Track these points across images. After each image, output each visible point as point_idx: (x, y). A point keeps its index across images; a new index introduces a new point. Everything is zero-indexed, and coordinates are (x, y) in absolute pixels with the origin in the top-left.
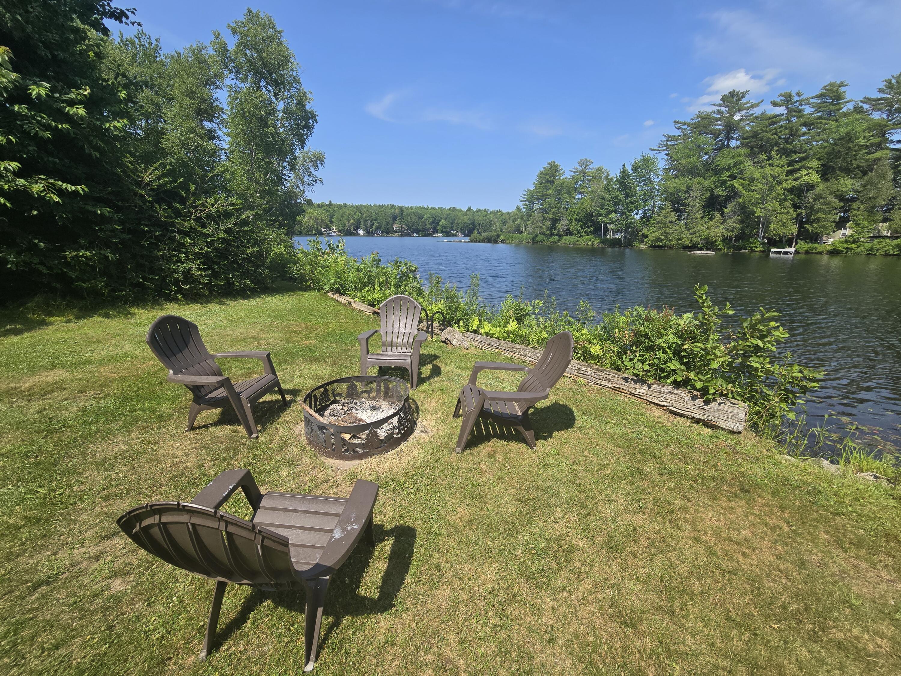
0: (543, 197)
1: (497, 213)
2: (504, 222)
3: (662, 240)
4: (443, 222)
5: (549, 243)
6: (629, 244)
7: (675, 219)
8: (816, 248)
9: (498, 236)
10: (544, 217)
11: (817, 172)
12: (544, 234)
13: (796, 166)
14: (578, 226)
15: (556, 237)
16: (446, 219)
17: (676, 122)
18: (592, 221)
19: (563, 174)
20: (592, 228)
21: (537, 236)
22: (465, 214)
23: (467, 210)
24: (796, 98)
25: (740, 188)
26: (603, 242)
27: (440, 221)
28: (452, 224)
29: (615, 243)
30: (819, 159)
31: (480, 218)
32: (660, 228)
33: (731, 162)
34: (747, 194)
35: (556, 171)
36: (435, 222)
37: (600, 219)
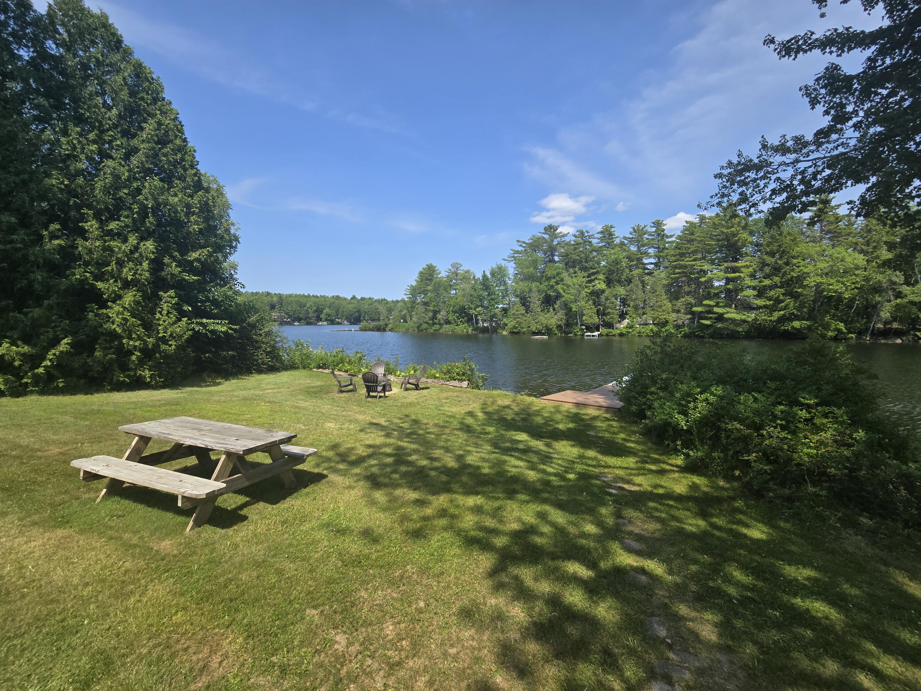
0: (425, 292)
1: (383, 301)
2: (390, 310)
3: (517, 328)
4: (327, 310)
5: (432, 331)
6: (495, 330)
7: (524, 312)
8: (611, 332)
9: (386, 325)
10: (426, 309)
11: (604, 282)
12: (427, 323)
13: (593, 277)
14: (454, 317)
15: (438, 326)
16: (330, 307)
17: (518, 241)
18: (465, 313)
19: (440, 273)
20: (466, 318)
21: (421, 325)
22: (350, 303)
23: (352, 299)
24: (586, 234)
25: (561, 291)
26: (475, 330)
27: (323, 309)
28: (336, 312)
29: (485, 330)
30: (604, 274)
31: (365, 307)
32: (515, 319)
33: (555, 273)
34: (566, 296)
35: (434, 271)
36: (319, 311)
37: (471, 312)
